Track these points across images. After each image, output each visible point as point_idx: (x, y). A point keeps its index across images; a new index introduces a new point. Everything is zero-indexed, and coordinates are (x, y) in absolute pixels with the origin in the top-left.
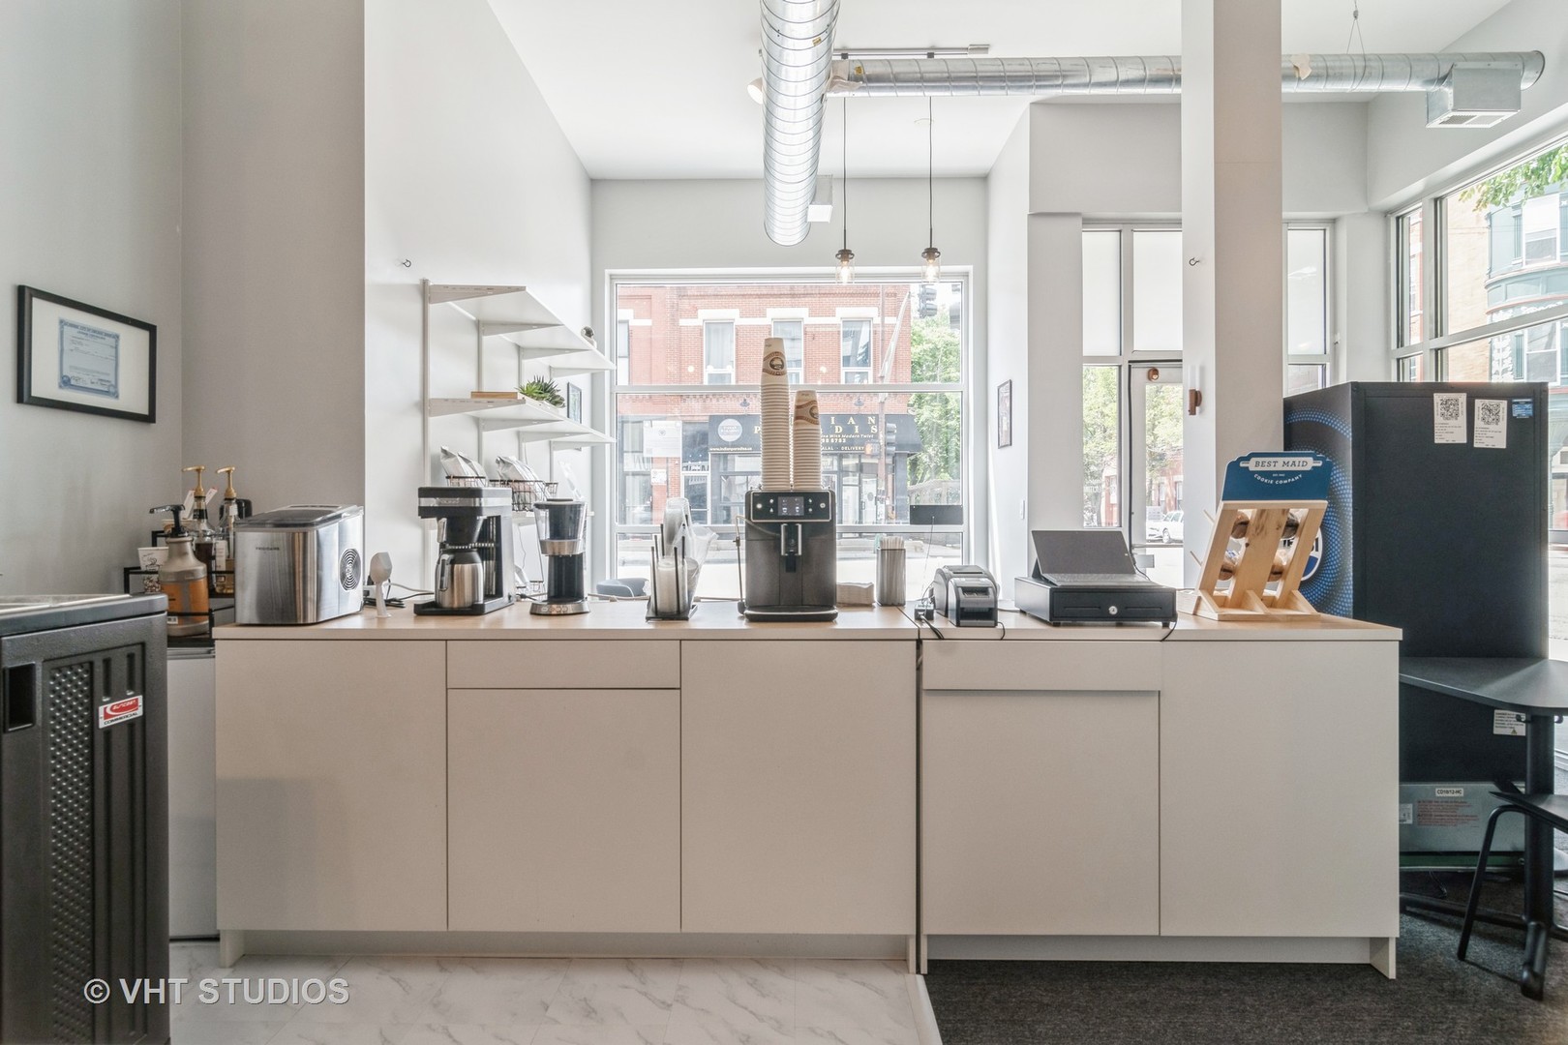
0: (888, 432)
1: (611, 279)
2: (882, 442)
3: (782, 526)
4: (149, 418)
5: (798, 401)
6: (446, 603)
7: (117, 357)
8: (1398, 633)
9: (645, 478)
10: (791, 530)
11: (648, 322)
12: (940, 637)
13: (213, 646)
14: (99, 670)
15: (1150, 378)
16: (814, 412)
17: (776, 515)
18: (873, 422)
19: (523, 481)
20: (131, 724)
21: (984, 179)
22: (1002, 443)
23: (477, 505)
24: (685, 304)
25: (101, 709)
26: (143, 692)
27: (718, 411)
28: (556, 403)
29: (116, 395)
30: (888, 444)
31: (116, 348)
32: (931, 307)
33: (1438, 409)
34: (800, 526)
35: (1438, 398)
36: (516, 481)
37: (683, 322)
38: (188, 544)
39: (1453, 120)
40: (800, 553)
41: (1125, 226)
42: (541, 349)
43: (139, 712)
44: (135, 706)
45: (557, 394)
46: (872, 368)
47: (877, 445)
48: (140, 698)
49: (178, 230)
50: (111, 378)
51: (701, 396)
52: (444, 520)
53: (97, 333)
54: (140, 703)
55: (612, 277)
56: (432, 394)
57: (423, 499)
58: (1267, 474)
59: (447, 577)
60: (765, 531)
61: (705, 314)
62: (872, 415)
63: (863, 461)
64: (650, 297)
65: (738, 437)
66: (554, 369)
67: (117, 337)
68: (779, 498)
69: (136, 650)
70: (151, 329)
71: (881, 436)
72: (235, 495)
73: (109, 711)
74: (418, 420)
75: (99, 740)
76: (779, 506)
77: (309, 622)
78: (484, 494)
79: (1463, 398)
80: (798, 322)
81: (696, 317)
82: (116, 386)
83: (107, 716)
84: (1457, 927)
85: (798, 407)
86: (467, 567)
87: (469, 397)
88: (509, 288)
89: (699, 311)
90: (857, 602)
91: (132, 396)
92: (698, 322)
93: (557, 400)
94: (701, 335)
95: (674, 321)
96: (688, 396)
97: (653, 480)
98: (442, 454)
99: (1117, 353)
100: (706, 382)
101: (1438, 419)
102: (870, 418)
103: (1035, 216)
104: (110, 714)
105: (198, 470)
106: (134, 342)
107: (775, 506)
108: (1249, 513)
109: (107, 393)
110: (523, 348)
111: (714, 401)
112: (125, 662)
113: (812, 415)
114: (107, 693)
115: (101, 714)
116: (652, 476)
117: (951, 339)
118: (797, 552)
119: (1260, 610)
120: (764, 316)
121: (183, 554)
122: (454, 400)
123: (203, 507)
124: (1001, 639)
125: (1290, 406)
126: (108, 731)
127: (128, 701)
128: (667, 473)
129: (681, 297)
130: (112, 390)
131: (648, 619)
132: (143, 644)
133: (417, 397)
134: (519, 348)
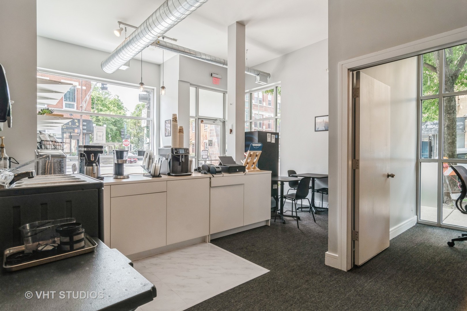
0: (83, 125)
2: (81, 129)
8: (271, 172)
15: (201, 122)
18: (77, 121)
21: (159, 65)
22: (166, 135)
30: (83, 129)
32: (105, 87)
33: (268, 136)
35: (268, 134)
39: (259, 82)
41: (197, 87)
46: (76, 103)
47: (79, 130)
58: (255, 146)
62: (76, 119)
63: (72, 134)
71: (81, 126)
79: (270, 134)
84: (274, 219)
99: (195, 116)
101: (268, 138)
102: (75, 120)
103: (180, 81)
108: (252, 153)
117: (99, 96)
119: (252, 170)
125: (246, 133)
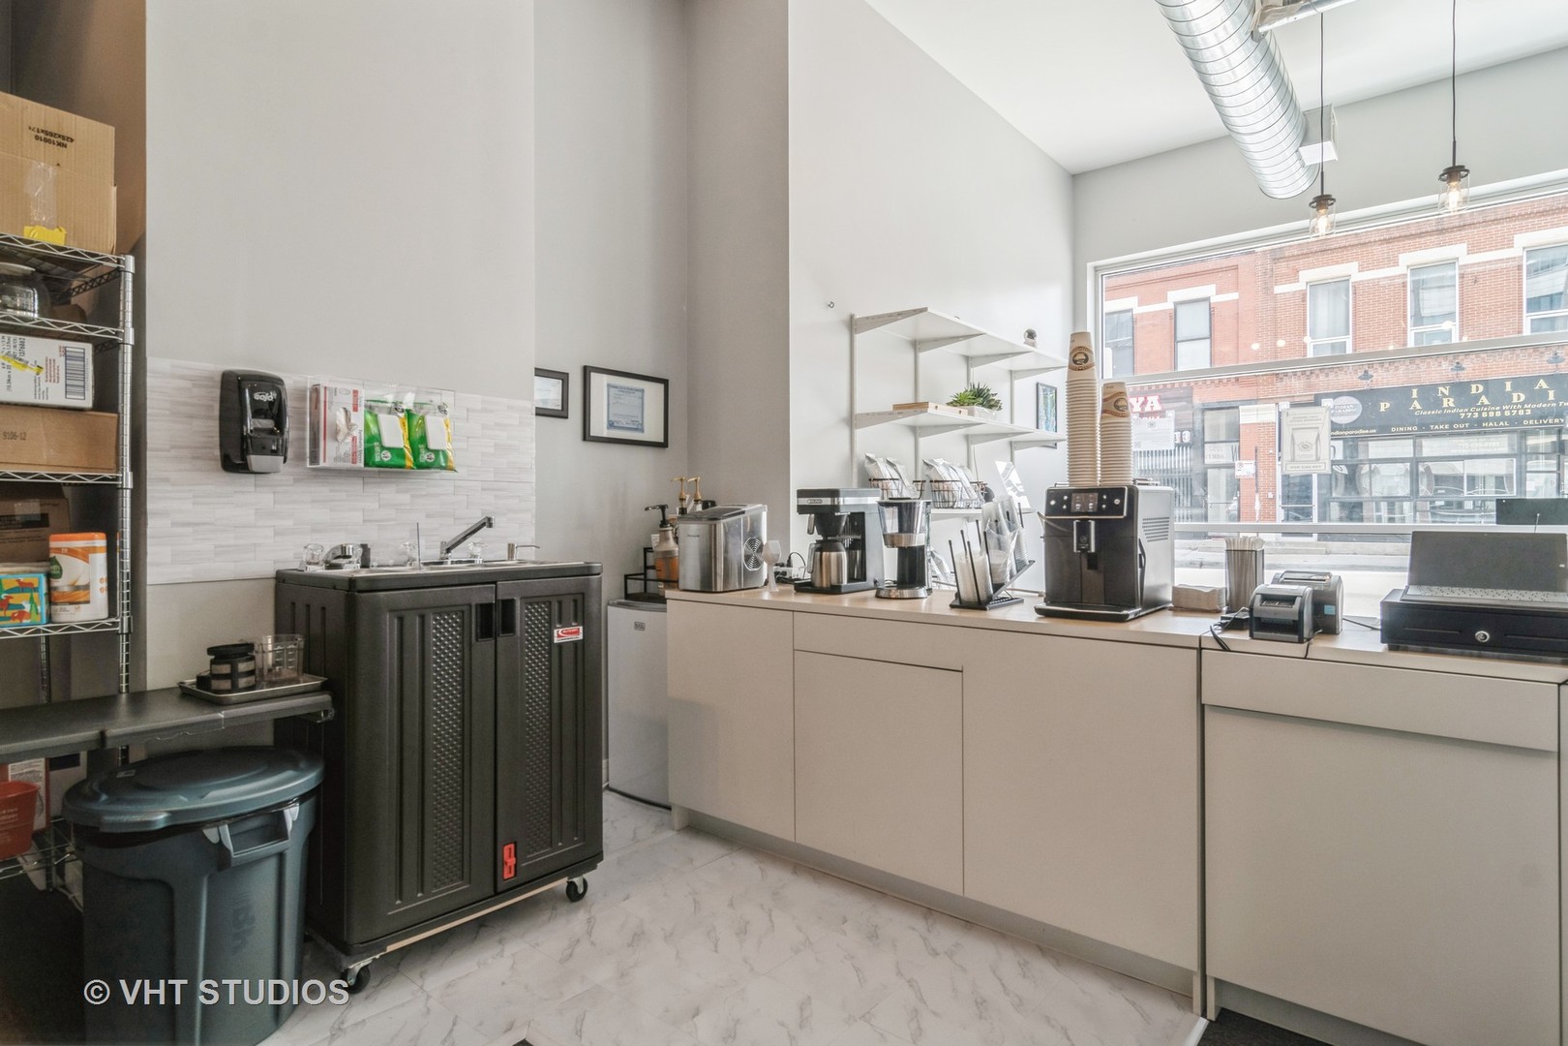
1: (1096, 271)
3: (1075, 522)
4: (664, 445)
5: (1104, 394)
6: (817, 584)
7: (643, 404)
9: (1230, 471)
10: (1083, 528)
11: (1234, 296)
12: (1225, 648)
13: (665, 603)
14: (555, 606)
16: (1120, 404)
17: (1068, 512)
19: (943, 481)
20: (575, 643)
23: (836, 503)
24: (1283, 268)
25: (555, 631)
26: (583, 625)
27: (1328, 388)
28: (991, 407)
29: (642, 431)
31: (642, 398)
34: (1093, 523)
36: (936, 481)
37: (1278, 289)
38: (670, 532)
40: (1093, 550)
42: (987, 356)
43: (580, 637)
44: (577, 632)
45: (991, 398)
48: (581, 628)
49: (685, 308)
50: (639, 420)
51: (1304, 373)
52: (813, 515)
53: (630, 390)
54: (581, 631)
55: (1096, 269)
56: (859, 409)
57: (800, 499)
59: (818, 564)
60: (1060, 528)
61: (1307, 275)
64: (1236, 268)
65: (1355, 417)
66: (1015, 372)
67: (643, 391)
68: (1073, 495)
69: (579, 597)
70: (665, 382)
72: (700, 497)
73: (560, 633)
74: (846, 432)
75: (555, 651)
76: (1073, 503)
77: (718, 590)
78: (841, 494)
80: (1451, 263)
81: (1297, 280)
82: (642, 424)
83: (559, 636)
85: (1104, 400)
86: (834, 554)
87: (892, 409)
88: (915, 311)
89: (1300, 273)
90: (1198, 607)
91: (653, 431)
92: (1300, 286)
93: (992, 403)
94: (1304, 300)
95: (1268, 290)
96: (1286, 375)
97: (1238, 473)
98: (867, 461)
100: (1310, 354)
104: (561, 635)
105: (681, 480)
106: (653, 392)
107: (1068, 503)
109: (636, 429)
110: (972, 358)
111: (1322, 377)
112: (572, 604)
113: (1117, 407)
114: (560, 623)
115: (555, 635)
116: (1237, 468)
118: (1089, 548)
120: (1396, 264)
121: (667, 539)
122: (873, 414)
123: (684, 506)
124: (1305, 658)
126: (560, 646)
127: (574, 629)
128: (1256, 464)
129: (1276, 260)
130: (640, 427)
131: (952, 606)
132: (583, 594)
133: (844, 412)
134: (967, 359)
